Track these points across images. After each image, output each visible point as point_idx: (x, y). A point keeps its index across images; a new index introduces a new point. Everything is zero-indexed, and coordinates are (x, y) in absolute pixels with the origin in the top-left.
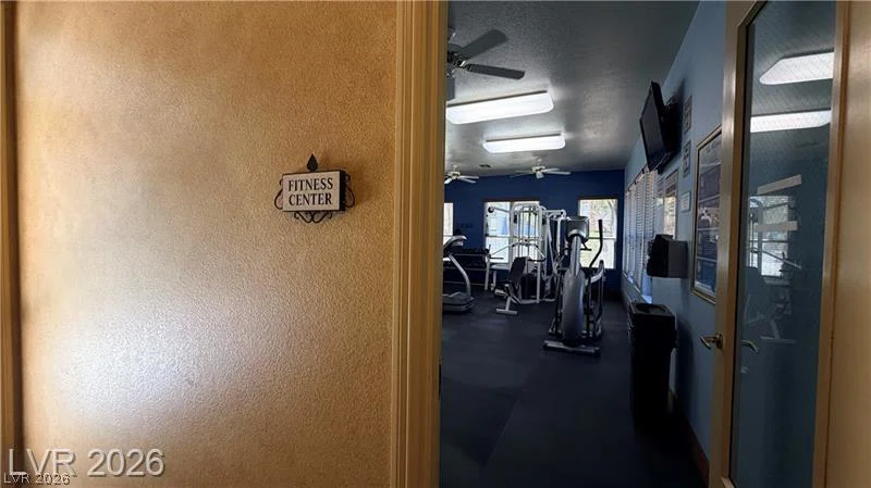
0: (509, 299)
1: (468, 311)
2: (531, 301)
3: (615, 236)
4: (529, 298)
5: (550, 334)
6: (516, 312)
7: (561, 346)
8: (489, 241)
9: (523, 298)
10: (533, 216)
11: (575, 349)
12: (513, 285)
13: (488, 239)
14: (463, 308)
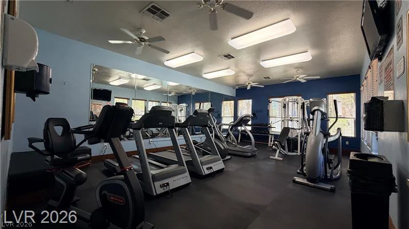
0: (278, 151)
1: (253, 156)
2: (295, 154)
3: (354, 116)
4: (293, 152)
5: (298, 173)
6: (282, 159)
7: (305, 181)
8: (271, 120)
9: (289, 151)
10: (296, 104)
11: (315, 185)
12: (280, 143)
13: (271, 118)
14: (249, 154)
